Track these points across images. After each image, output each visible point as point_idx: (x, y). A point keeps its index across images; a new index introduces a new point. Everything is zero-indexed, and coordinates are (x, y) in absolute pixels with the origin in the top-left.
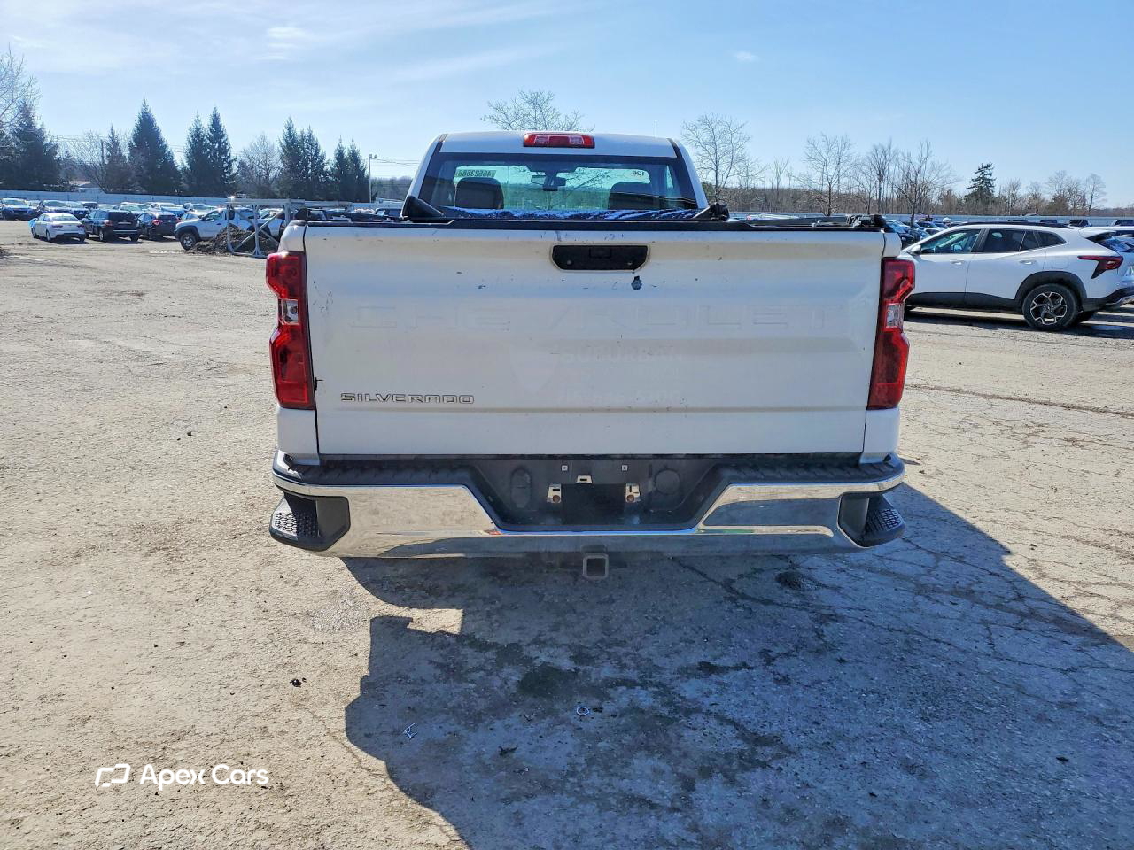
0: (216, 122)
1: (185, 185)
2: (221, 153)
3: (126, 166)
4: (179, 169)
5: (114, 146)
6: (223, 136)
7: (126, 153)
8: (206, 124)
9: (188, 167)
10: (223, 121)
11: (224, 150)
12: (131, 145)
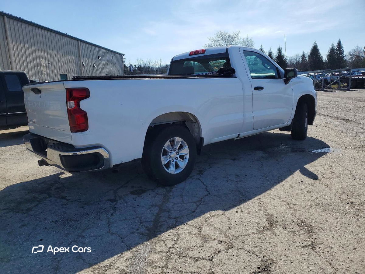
0: (339, 44)
1: (326, 67)
2: (340, 54)
3: (307, 62)
4: (324, 62)
5: (304, 57)
6: (342, 48)
7: (307, 59)
8: (336, 45)
9: (327, 60)
10: (342, 43)
11: (342, 53)
12: (309, 56)
